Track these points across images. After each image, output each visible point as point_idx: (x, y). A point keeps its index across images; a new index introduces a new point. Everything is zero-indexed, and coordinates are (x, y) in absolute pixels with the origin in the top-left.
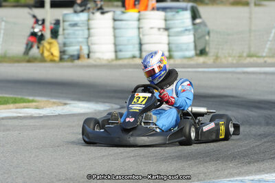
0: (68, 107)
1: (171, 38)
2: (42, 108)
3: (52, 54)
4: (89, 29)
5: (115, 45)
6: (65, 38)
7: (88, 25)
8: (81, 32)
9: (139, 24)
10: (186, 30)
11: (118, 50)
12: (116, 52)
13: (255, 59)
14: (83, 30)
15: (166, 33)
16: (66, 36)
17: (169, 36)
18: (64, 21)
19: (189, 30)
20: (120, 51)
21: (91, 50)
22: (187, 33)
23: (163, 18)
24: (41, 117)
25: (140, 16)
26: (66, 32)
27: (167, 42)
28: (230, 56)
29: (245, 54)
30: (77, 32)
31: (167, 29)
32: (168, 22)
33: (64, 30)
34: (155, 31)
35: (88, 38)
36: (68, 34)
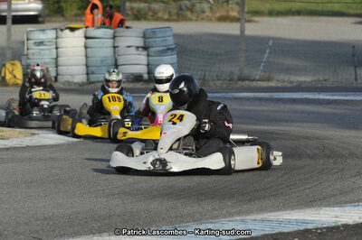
0: (36, 137)
1: (150, 58)
2: (8, 139)
3: (15, 77)
4: (57, 48)
5: (87, 66)
6: (29, 59)
7: (56, 43)
8: (47, 52)
9: (114, 42)
10: (169, 49)
11: (90, 72)
12: (87, 74)
13: (247, 82)
14: (49, 50)
15: (145, 53)
16: (30, 56)
17: (148, 56)
18: (28, 40)
19: (172, 49)
20: (93, 73)
21: (59, 72)
22: (169, 52)
23: (142, 35)
24: (8, 149)
25: (115, 32)
26: (30, 51)
27: (146, 63)
28: (218, 80)
29: (236, 77)
30: (43, 52)
31: (145, 48)
32: (148, 40)
33: (28, 49)
34: (133, 50)
35: (56, 59)
36: (33, 54)
